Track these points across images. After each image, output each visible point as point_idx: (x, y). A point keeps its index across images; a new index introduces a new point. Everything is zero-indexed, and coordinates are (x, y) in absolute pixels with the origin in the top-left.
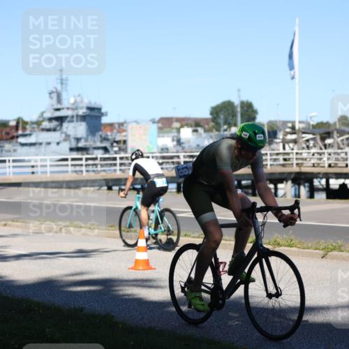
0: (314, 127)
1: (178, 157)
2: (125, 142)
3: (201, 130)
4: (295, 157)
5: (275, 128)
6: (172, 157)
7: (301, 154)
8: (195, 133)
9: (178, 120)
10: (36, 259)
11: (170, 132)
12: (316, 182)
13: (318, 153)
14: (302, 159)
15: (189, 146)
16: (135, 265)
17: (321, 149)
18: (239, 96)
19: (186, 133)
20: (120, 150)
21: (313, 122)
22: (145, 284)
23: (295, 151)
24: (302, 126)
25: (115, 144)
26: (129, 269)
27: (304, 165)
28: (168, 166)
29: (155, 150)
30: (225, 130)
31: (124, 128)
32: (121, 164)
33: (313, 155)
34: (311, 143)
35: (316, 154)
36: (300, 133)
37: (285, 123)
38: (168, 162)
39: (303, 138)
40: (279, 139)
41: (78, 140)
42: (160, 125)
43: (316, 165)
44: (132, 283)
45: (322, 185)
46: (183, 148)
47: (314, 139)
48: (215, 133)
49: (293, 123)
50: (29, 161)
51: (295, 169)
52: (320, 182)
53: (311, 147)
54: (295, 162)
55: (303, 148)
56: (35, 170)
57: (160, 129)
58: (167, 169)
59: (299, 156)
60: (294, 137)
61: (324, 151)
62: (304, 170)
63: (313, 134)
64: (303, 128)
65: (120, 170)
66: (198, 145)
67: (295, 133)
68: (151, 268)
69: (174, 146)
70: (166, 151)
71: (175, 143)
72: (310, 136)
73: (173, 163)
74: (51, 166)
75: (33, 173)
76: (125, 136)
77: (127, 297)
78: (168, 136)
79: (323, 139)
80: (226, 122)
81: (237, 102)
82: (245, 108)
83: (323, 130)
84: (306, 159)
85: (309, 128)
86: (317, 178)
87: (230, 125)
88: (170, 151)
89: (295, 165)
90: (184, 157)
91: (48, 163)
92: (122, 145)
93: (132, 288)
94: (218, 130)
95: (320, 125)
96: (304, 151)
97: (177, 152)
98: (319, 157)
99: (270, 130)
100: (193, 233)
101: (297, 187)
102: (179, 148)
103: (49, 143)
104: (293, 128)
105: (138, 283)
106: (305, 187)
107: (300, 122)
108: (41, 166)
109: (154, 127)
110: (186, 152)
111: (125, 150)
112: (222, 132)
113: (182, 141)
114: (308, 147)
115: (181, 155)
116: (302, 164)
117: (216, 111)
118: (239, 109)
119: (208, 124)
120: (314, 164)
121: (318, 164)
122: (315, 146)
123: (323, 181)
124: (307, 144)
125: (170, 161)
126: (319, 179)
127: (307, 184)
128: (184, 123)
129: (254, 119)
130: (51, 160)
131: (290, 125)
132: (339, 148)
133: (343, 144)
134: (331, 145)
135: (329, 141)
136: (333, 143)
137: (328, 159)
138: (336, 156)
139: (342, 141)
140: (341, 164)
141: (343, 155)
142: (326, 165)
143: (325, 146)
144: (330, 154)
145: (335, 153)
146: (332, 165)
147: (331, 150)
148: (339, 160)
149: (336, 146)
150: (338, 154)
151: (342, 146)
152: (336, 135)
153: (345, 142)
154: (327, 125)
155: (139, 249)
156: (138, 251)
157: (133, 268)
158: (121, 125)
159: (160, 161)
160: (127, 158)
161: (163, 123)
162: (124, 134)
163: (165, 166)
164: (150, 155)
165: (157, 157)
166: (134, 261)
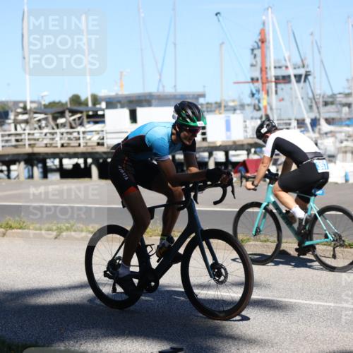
0: (46, 106)
4: (27, 137)
5: (7, 109)
7: (33, 134)
12: (50, 163)
13: (50, 133)
14: (35, 140)
17: (53, 129)
23: (27, 132)
24: (34, 106)
27: (37, 145)
33: (46, 135)
34: (43, 123)
35: (48, 135)
36: (32, 113)
37: (16, 103)
39: (35, 118)
40: (10, 119)
43: (48, 145)
45: (56, 166)
47: (46, 119)
49: (25, 103)
51: (28, 150)
52: (53, 162)
53: (44, 128)
54: (27, 143)
55: (35, 129)
59: (31, 137)
60: (25, 117)
61: (56, 130)
62: (36, 150)
63: (45, 114)
64: (35, 108)
67: (26, 113)
72: (42, 116)
79: (55, 119)
83: (55, 110)
84: (38, 140)
85: (41, 108)
86: (50, 158)
89: (27, 146)
95: (52, 104)
96: (36, 131)
98: (51, 137)
99: (2, 110)
101: (30, 168)
104: (25, 108)
106: (38, 167)
107: (32, 102)
114: (40, 127)
116: (35, 144)
120: (46, 144)
121: (51, 144)
122: (47, 126)
123: (57, 161)
124: (39, 124)
126: (52, 160)
127: (40, 165)
131: (21, 105)
132: (72, 127)
133: (75, 123)
134: (63, 125)
135: (61, 121)
136: (66, 122)
137: (61, 139)
138: (69, 136)
139: (74, 120)
140: (74, 143)
141: (75, 135)
142: (59, 145)
143: (57, 126)
144: (62, 134)
145: (67, 133)
146: (65, 145)
147: (63, 130)
148: (72, 140)
149: (68, 125)
150: (71, 133)
151: (74, 125)
152: (67, 114)
153: (77, 122)
154: (59, 103)
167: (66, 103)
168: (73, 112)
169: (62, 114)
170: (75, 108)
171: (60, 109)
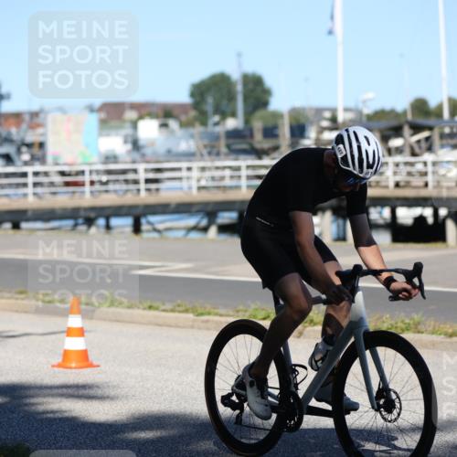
0: (370, 118)
1: (135, 171)
2: (41, 145)
3: (173, 124)
5: (302, 121)
6: (124, 172)
8: (164, 130)
9: (134, 106)
11: (121, 127)
15: (155, 153)
16: (64, 360)
18: (240, 65)
19: (149, 129)
20: (34, 159)
21: (367, 111)
22: (82, 392)
24: (350, 116)
25: (24, 149)
26: (53, 366)
28: (117, 187)
29: (95, 158)
30: (217, 124)
31: (40, 120)
32: (35, 185)
37: (319, 111)
38: (117, 181)
40: (309, 138)
42: (103, 115)
44: (60, 391)
45: (385, 219)
46: (143, 155)
48: (198, 129)
49: (334, 111)
57: (103, 123)
58: (115, 191)
61: (388, 159)
65: (35, 194)
66: (169, 152)
67: (336, 129)
68: (91, 366)
69: (129, 152)
70: (113, 160)
71: (129, 146)
73: (127, 181)
76: (42, 135)
77: (51, 415)
78: (117, 135)
79: (385, 139)
80: (218, 110)
81: (235, 75)
82: (251, 86)
83: (385, 124)
85: (361, 119)
86: (375, 206)
87: (224, 116)
88: (121, 159)
90: (146, 171)
92: (36, 150)
93: (59, 399)
94: (204, 124)
95: (380, 114)
97: (134, 162)
99: (294, 123)
100: (164, 304)
102: (136, 156)
104: (334, 119)
105: (70, 391)
107: (346, 110)
109: (93, 120)
110: (148, 162)
111: (42, 160)
112: (211, 128)
113: (141, 143)
115: (141, 167)
117: (200, 91)
118: (239, 88)
119: (186, 113)
121: (378, 182)
123: (386, 212)
125: (122, 177)
126: (379, 209)
128: (143, 112)
129: (265, 104)
131: (328, 115)
132: (414, 154)
133: (420, 148)
134: (399, 150)
135: (396, 142)
136: (404, 146)
137: (395, 173)
138: (409, 169)
139: (419, 142)
140: (418, 181)
141: (420, 167)
142: (391, 184)
143: (389, 152)
144: (397, 165)
145: (406, 164)
146: (402, 184)
147: (399, 158)
148: (413, 175)
149: (407, 150)
150: (412, 164)
151: (417, 150)
152: (407, 131)
153: (424, 145)
154: (392, 113)
155: (70, 332)
156: (68, 336)
157: (59, 366)
158: (35, 115)
159: (104, 178)
160: (46, 174)
161: (108, 113)
162: (40, 130)
163: (111, 187)
164: (87, 168)
165: (98, 172)
166: (62, 352)
167: (405, 113)
168: (416, 129)
169: (397, 131)
170: (421, 121)
171: (394, 123)
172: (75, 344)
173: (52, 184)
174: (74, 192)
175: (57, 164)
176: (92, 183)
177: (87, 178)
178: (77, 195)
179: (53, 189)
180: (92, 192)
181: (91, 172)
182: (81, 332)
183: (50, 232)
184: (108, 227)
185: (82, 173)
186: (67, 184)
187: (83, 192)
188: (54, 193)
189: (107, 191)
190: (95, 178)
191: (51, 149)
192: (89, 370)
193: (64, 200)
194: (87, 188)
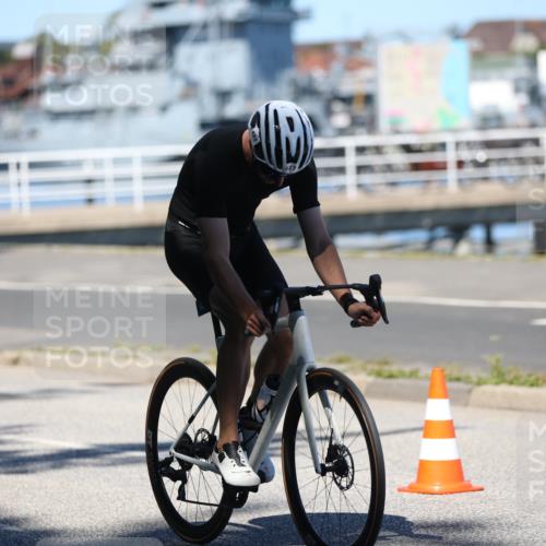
1: (536, 142)
2: (369, 99)
6: (516, 144)
9: (529, 27)
10: (114, 463)
11: (507, 64)
16: (419, 480)
20: (355, 123)
25: (338, 107)
28: (505, 170)
29: (464, 120)
31: (364, 54)
32: (360, 169)
38: (504, 160)
41: (224, 96)
42: (476, 44)
50: (77, 164)
56: (95, 191)
57: (477, 57)
58: (502, 179)
65: (360, 186)
68: (469, 489)
69: (523, 108)
70: (495, 122)
73: (520, 161)
74: (146, 178)
75: (90, 201)
76: (372, 81)
91: (137, 170)
92: (359, 109)
97: (532, 126)
102: (537, 114)
103: (134, 110)
108: (118, 180)
109: (460, 51)
111: (370, 125)
125: (512, 153)
130: (147, 161)
155: (429, 430)
156: (425, 436)
157: (411, 489)
158: (355, 45)
159: (481, 156)
160: (378, 150)
161: (485, 40)
162: (366, 73)
163: (493, 171)
164: (449, 139)
165: (470, 145)
166: (416, 464)
172: (439, 450)
173: (389, 168)
174: (428, 182)
175: (397, 132)
176: (460, 164)
177: (450, 156)
178: (434, 185)
179: (391, 177)
180: (460, 181)
181: (458, 145)
182: (449, 430)
183: (387, 254)
184: (490, 243)
185: (443, 146)
186: (416, 167)
187: (444, 182)
188: (393, 184)
189: (486, 179)
190: (466, 155)
191: (386, 106)
192: (464, 495)
193: (412, 195)
194: (452, 174)
